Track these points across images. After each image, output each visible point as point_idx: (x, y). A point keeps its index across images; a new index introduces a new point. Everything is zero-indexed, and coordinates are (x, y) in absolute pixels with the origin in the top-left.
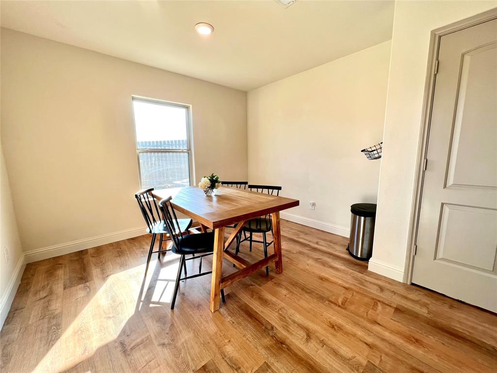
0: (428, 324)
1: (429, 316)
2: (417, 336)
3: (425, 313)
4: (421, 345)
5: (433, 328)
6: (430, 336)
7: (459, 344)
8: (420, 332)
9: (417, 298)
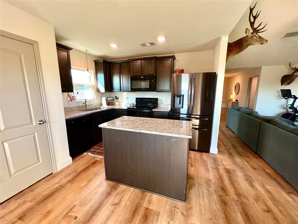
0: (39, 204)
1: (33, 203)
2: (46, 211)
3: (31, 204)
4: (51, 211)
5: (43, 203)
6: (47, 206)
7: (55, 196)
8: (43, 209)
9: (17, 205)
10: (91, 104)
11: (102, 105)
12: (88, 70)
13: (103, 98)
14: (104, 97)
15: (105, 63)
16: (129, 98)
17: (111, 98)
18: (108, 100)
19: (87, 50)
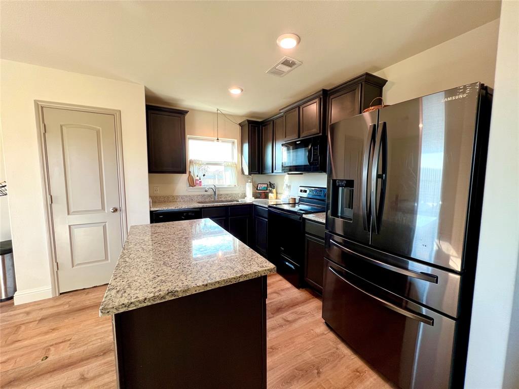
10: (226, 193)
11: (246, 196)
12: (218, 139)
13: (247, 184)
14: (250, 182)
15: (251, 126)
16: (292, 187)
17: (264, 186)
18: (259, 189)
19: (219, 108)
